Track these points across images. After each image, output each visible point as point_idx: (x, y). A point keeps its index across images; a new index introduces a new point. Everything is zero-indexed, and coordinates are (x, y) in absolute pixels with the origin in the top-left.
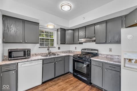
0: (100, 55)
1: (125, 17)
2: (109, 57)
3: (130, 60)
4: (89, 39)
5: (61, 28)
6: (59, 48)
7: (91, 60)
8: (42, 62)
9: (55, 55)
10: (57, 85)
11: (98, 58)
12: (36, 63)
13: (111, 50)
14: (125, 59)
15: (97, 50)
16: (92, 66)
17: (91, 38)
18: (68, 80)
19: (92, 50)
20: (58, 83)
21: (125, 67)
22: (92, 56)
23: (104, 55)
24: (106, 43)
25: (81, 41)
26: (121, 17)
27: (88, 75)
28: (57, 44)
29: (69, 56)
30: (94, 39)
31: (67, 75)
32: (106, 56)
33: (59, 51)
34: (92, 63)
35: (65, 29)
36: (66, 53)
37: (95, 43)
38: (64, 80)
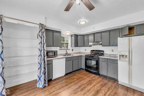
0: (105, 55)
1: (121, 29)
2: (112, 55)
3: (123, 56)
4: (97, 43)
5: (75, 34)
6: (73, 50)
7: (99, 58)
9: (71, 55)
11: (104, 56)
12: (62, 60)
13: (113, 51)
14: (120, 55)
15: (103, 51)
16: (100, 62)
17: (98, 42)
18: (82, 73)
19: (99, 51)
20: (76, 75)
21: (120, 59)
22: (100, 55)
23: (108, 54)
24: (109, 45)
25: (91, 44)
26: (119, 29)
27: (97, 68)
28: (71, 46)
29: (81, 56)
30: (101, 43)
31: (80, 70)
32: (109, 55)
33: (73, 52)
34: (100, 60)
35: (77, 35)
36: (78, 54)
37: (101, 46)
38: (80, 73)
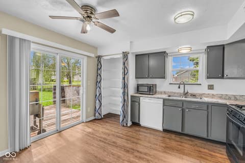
6: (211, 87)
8: (162, 103)
10: (179, 143)
35: (223, 46)
38: (198, 147)
